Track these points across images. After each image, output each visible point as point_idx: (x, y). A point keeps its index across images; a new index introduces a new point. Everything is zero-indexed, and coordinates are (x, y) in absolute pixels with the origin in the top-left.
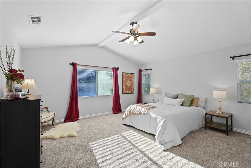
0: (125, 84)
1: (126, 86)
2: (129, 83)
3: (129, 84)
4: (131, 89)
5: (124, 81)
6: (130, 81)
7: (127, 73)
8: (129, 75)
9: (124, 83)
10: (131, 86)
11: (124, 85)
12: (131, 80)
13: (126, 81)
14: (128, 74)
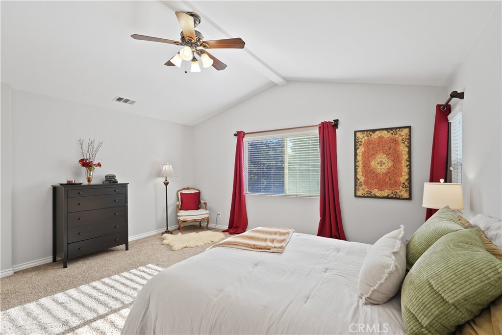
0: (366, 166)
1: (369, 172)
2: (381, 163)
3: (384, 166)
4: (396, 184)
5: (359, 158)
6: (388, 155)
7: (374, 131)
8: (381, 138)
9: (360, 164)
10: (393, 172)
11: (360, 170)
12: (391, 151)
13: (368, 157)
14: (377, 133)
